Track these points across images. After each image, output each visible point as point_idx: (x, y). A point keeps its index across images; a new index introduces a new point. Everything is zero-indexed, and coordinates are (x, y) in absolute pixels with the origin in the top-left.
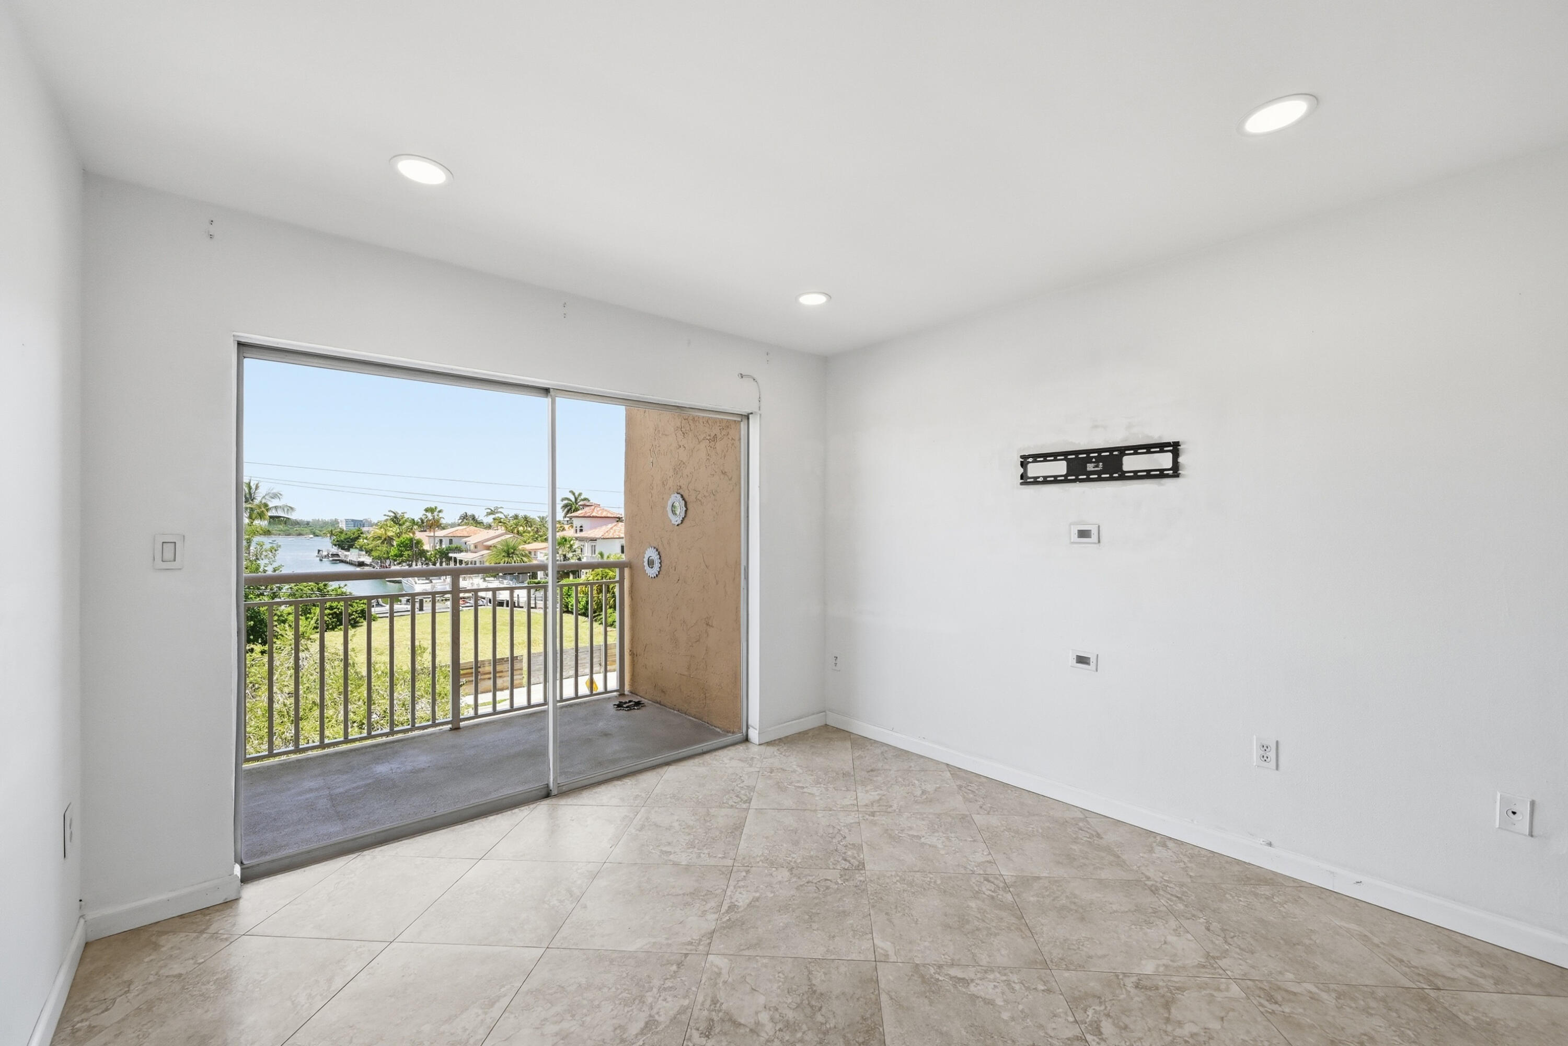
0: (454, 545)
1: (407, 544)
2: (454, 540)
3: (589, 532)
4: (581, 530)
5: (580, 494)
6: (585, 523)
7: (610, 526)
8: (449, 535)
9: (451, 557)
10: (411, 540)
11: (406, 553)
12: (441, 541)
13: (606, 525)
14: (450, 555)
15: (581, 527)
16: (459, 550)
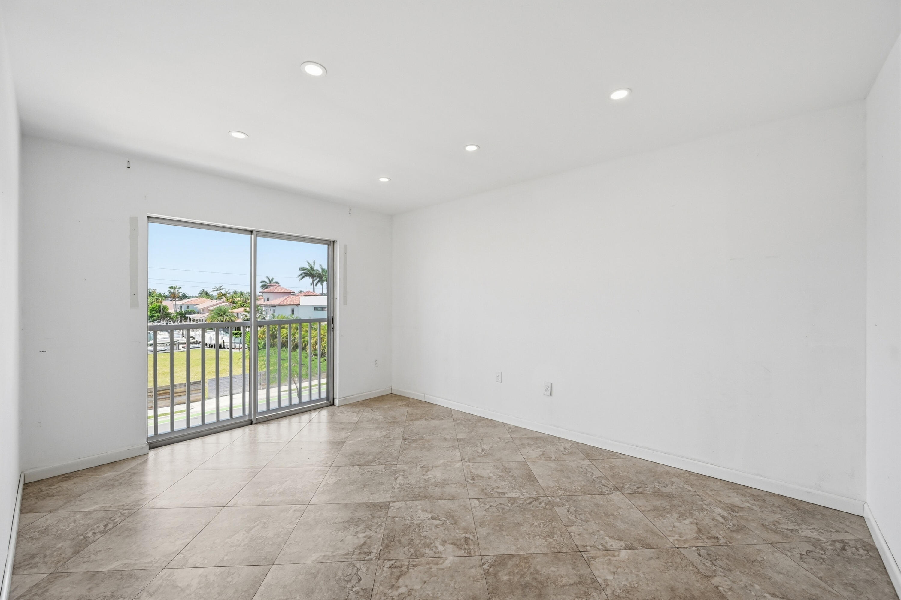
0: (189, 310)
1: (157, 309)
2: (190, 306)
3: (272, 301)
4: (268, 300)
5: (272, 279)
6: (270, 296)
7: (285, 298)
8: (187, 303)
9: (187, 317)
10: (159, 307)
11: (156, 315)
12: (181, 307)
13: (283, 297)
14: (187, 316)
15: (268, 298)
16: (193, 313)
